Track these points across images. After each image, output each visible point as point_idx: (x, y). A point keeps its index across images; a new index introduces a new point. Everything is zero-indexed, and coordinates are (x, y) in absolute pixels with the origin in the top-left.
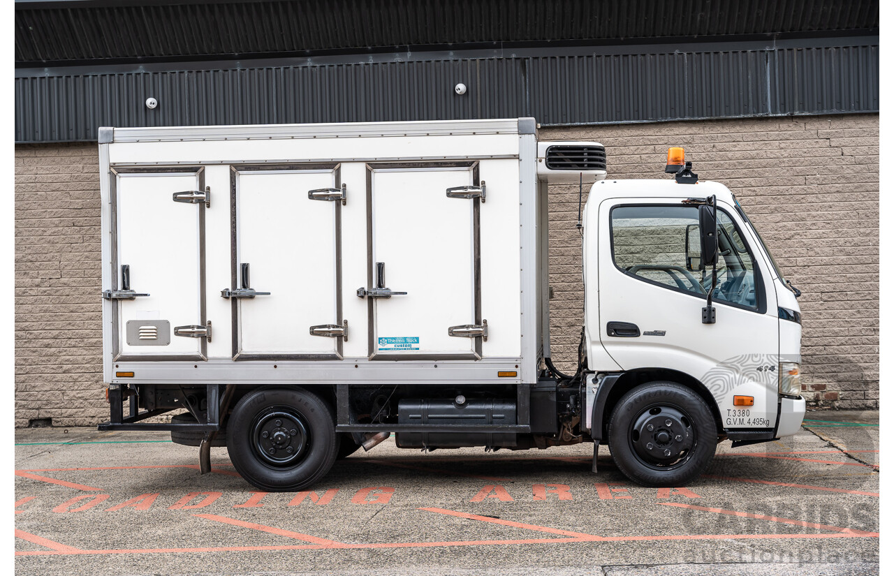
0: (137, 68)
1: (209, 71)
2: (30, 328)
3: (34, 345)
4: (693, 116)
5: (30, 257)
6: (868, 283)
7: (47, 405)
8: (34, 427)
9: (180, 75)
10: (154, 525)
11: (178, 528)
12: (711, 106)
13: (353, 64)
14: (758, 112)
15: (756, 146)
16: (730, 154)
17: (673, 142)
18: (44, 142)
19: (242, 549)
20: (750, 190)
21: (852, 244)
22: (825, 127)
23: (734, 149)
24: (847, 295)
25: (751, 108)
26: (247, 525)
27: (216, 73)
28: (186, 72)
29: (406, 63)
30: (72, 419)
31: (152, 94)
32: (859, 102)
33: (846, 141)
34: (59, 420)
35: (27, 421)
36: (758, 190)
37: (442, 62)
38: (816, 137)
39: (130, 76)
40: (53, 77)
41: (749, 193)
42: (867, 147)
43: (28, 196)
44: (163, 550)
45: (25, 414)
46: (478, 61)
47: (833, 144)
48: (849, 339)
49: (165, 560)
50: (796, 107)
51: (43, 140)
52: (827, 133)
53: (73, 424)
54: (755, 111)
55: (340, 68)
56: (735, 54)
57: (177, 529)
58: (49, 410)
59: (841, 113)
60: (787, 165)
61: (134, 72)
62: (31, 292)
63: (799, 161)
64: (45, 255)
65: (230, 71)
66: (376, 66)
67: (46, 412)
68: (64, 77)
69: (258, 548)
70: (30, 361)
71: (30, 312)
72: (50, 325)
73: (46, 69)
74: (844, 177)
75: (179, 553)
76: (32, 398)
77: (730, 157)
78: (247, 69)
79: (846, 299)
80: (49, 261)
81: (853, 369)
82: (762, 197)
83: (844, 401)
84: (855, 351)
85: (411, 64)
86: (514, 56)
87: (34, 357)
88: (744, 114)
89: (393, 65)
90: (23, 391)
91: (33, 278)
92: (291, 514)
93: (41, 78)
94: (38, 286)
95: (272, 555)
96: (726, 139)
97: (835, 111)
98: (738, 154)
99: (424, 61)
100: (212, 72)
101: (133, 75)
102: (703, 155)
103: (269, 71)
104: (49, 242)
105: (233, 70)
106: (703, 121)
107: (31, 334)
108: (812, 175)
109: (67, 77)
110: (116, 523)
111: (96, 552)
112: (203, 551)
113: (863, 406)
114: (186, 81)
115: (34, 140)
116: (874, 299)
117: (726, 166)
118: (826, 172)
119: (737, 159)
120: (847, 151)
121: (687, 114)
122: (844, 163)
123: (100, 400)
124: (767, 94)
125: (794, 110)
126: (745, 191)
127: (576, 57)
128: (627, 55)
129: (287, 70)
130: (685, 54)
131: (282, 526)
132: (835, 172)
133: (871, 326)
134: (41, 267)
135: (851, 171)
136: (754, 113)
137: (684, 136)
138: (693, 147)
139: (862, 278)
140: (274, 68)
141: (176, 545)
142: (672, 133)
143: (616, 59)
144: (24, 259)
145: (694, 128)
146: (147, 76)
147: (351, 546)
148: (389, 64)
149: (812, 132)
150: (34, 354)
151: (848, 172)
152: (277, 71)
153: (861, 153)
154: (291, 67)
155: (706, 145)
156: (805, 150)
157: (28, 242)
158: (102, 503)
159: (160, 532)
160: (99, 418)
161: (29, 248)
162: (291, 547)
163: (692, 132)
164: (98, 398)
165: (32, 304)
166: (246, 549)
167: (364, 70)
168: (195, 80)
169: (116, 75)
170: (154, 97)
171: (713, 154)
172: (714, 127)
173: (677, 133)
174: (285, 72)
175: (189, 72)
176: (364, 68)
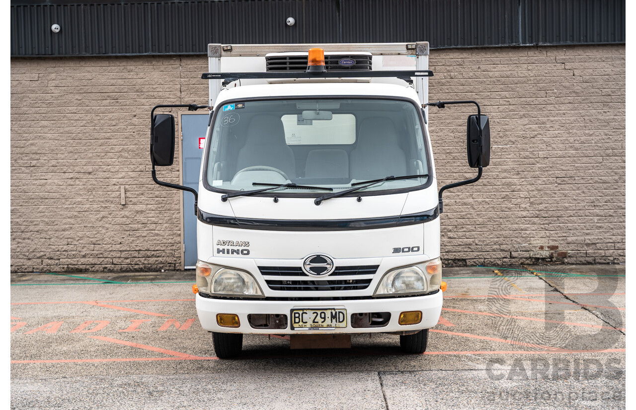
0: (45, 1)
1: (99, 5)
4: (464, 45)
6: (591, 171)
9: (77, 8)
10: (61, 344)
12: (477, 38)
13: (209, 1)
14: (512, 43)
15: (510, 68)
16: (491, 74)
17: (448, 64)
19: (124, 360)
20: (505, 101)
21: (580, 142)
22: (561, 55)
23: (494, 70)
24: (575, 179)
25: (507, 39)
26: (128, 344)
27: (105, 7)
28: (82, 5)
29: (250, 2)
31: (56, 22)
32: (586, 36)
33: (577, 65)
36: (511, 101)
37: (277, 1)
38: (554, 61)
39: (39, 8)
41: (505, 103)
42: (591, 70)
44: (67, 361)
46: (304, 1)
47: (567, 67)
48: (576, 213)
49: (69, 368)
50: (540, 39)
52: (563, 59)
54: (510, 41)
55: (200, 4)
57: (77, 346)
59: (573, 44)
60: (532, 82)
61: (42, 5)
63: (541, 79)
65: (116, 5)
66: (227, 3)
69: (136, 360)
74: (574, 92)
75: (79, 363)
77: (491, 75)
79: (574, 182)
81: (578, 234)
82: (514, 106)
83: (571, 258)
84: (580, 221)
85: (253, 2)
88: (502, 44)
89: (240, 2)
92: (160, 336)
95: (145, 364)
96: (488, 63)
97: (569, 43)
98: (497, 74)
100: (102, 6)
101: (42, 6)
102: (471, 74)
103: (146, 5)
105: (118, 4)
106: (471, 49)
108: (551, 90)
110: (33, 342)
111: (19, 362)
112: (97, 361)
113: (585, 262)
114: (82, 12)
116: (595, 183)
117: (488, 82)
118: (561, 88)
119: (496, 77)
120: (577, 72)
121: (459, 43)
122: (575, 81)
123: (16, 253)
124: (519, 29)
125: (538, 41)
126: (502, 102)
129: (159, 5)
131: (153, 344)
132: (568, 88)
133: (592, 203)
135: (580, 88)
136: (509, 43)
137: (457, 60)
138: (464, 68)
139: (587, 167)
140: (149, 3)
141: (77, 357)
142: (448, 57)
145: (464, 54)
146: (52, 7)
147: (203, 358)
148: (237, 2)
149: (552, 58)
151: (577, 88)
152: (152, 5)
153: (587, 74)
154: (163, 3)
155: (473, 67)
156: (546, 71)
158: (21, 328)
159: (65, 348)
160: (16, 266)
162: (160, 359)
163: (463, 57)
164: (15, 251)
166: (128, 360)
167: (218, 6)
168: (89, 11)
169: (29, 6)
170: (58, 24)
171: (478, 73)
172: (479, 53)
173: (452, 57)
174: (157, 6)
175: (84, 5)
176: (218, 4)
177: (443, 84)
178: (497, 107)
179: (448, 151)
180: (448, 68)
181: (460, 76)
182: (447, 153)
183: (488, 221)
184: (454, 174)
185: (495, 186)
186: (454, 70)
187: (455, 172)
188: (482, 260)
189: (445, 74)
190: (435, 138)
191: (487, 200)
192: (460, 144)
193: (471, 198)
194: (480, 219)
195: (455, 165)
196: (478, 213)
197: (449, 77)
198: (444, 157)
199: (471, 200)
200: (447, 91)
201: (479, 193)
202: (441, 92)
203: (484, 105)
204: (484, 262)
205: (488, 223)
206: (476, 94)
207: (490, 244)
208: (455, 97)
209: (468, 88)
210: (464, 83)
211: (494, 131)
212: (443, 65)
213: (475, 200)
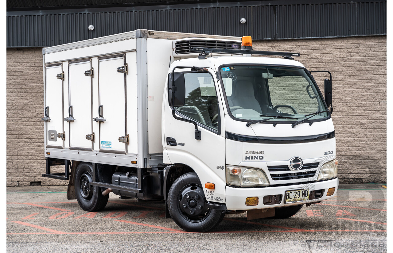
0: (84, 11)
1: (119, 12)
2: (31, 138)
3: (33, 146)
4: (360, 34)
5: (31, 103)
7: (39, 175)
8: (32, 186)
9: (105, 14)
10: (97, 224)
11: (108, 225)
12: (369, 29)
13: (190, 8)
16: (378, 53)
17: (349, 47)
18: (39, 47)
19: (139, 233)
23: (380, 51)
26: (140, 224)
27: (123, 13)
28: (108, 12)
29: (216, 8)
30: (51, 182)
31: (91, 24)
34: (44, 182)
35: (29, 183)
37: (234, 7)
39: (81, 15)
40: (43, 15)
43: (31, 73)
44: (103, 233)
45: (28, 179)
46: (252, 7)
49: (104, 236)
51: (38, 46)
53: (51, 184)
55: (184, 10)
56: (382, 3)
58: (40, 178)
61: (83, 13)
62: (32, 120)
64: (39, 102)
65: (129, 12)
66: (201, 9)
67: (38, 178)
68: (49, 15)
69: (147, 233)
70: (31, 153)
71: (31, 130)
72: (41, 136)
73: (40, 11)
75: (110, 234)
76: (32, 172)
77: (378, 54)
78: (138, 11)
80: (41, 105)
85: (218, 9)
86: (270, 4)
87: (33, 152)
89: (210, 9)
90: (27, 168)
91: (33, 113)
92: (161, 220)
93: (38, 15)
94: (35, 117)
95: (153, 235)
96: (376, 46)
98: (383, 53)
99: (225, 7)
100: (121, 13)
101: (83, 14)
102: (365, 54)
103: (149, 12)
104: (41, 96)
105: (131, 12)
106: (365, 37)
107: (31, 140)
109: (50, 15)
110: (79, 223)
111: (72, 233)
112: (121, 233)
114: (108, 17)
115: (34, 45)
117: (377, 59)
119: (382, 56)
121: (357, 33)
127: (301, 5)
128: (327, 4)
129: (157, 12)
130: (356, 3)
131: (157, 225)
134: (37, 108)
137: (355, 44)
138: (360, 50)
140: (151, 10)
141: (108, 231)
142: (349, 43)
143: (321, 6)
144: (28, 104)
145: (360, 40)
146: (89, 14)
148: (207, 9)
150: (33, 150)
152: (153, 12)
154: (160, 10)
155: (366, 49)
157: (31, 95)
159: (100, 226)
161: (31, 98)
162: (162, 232)
163: (359, 42)
165: (32, 126)
166: (141, 233)
167: (196, 12)
168: (112, 16)
169: (74, 14)
170: (92, 25)
171: (369, 53)
172: (370, 40)
173: (352, 43)
174: (156, 12)
175: (109, 12)
176: (196, 10)
177: (346, 61)
178: (383, 75)
179: (349, 106)
180: (349, 50)
181: (357, 55)
182: (349, 107)
183: (377, 153)
184: (354, 121)
185: (382, 129)
186: (353, 51)
187: (354, 119)
188: (374, 179)
189: (347, 54)
190: (340, 96)
191: (376, 138)
192: (357, 100)
193: (365, 137)
194: (372, 152)
195: (354, 114)
196: (370, 147)
197: (350, 56)
198: (347, 109)
199: (365, 138)
200: (348, 65)
201: (370, 134)
202: (344, 66)
203: (374, 75)
204: (375, 180)
205: (378, 154)
206: (368, 67)
207: (379, 168)
208: (354, 69)
209: (362, 63)
210: (360, 60)
211: (381, 92)
212: (346, 48)
213: (368, 138)
